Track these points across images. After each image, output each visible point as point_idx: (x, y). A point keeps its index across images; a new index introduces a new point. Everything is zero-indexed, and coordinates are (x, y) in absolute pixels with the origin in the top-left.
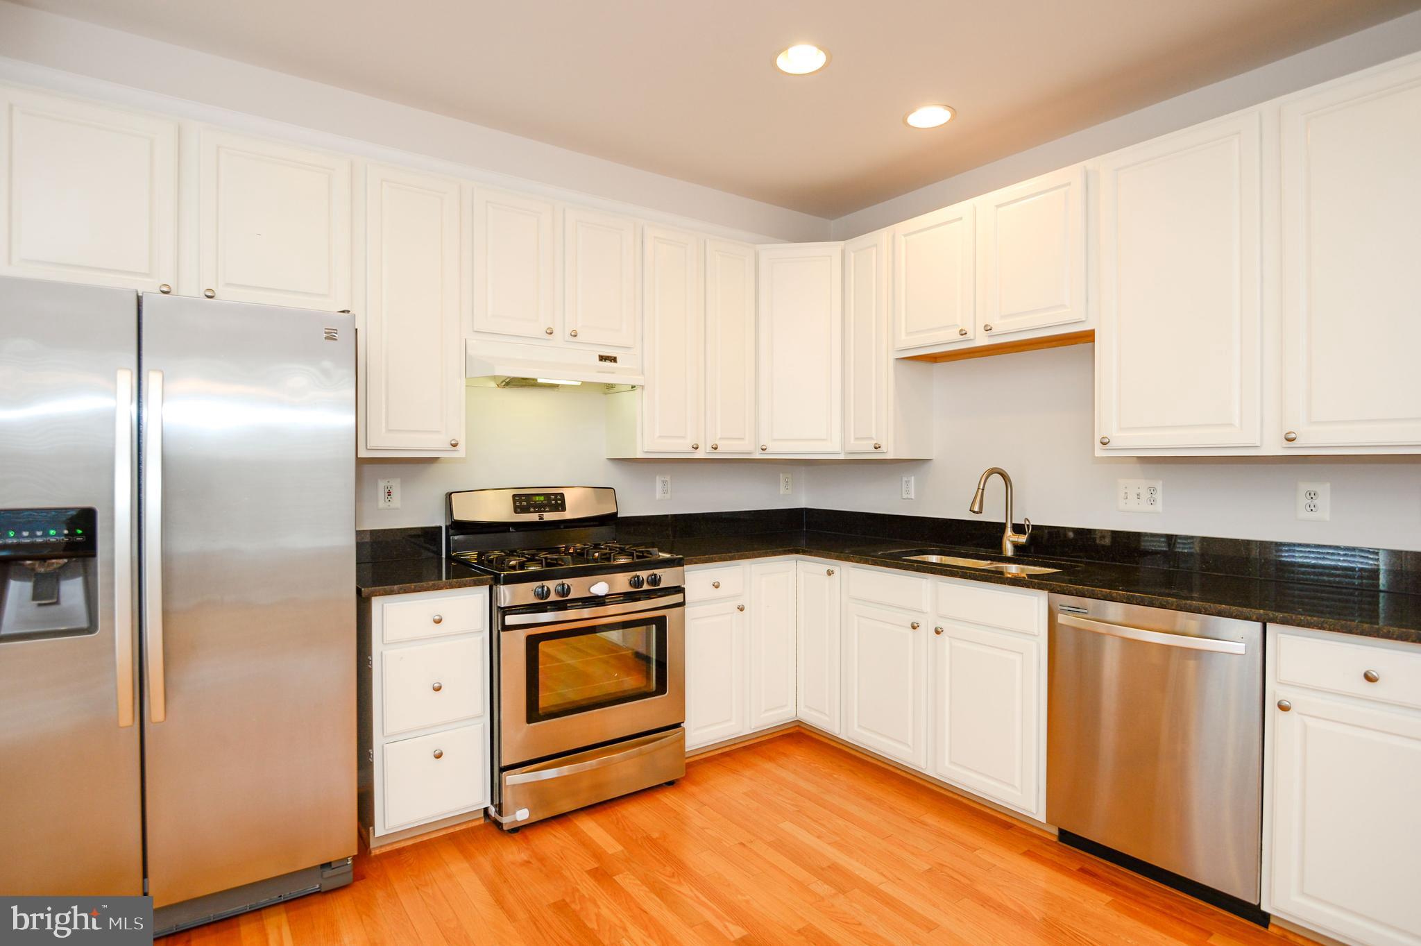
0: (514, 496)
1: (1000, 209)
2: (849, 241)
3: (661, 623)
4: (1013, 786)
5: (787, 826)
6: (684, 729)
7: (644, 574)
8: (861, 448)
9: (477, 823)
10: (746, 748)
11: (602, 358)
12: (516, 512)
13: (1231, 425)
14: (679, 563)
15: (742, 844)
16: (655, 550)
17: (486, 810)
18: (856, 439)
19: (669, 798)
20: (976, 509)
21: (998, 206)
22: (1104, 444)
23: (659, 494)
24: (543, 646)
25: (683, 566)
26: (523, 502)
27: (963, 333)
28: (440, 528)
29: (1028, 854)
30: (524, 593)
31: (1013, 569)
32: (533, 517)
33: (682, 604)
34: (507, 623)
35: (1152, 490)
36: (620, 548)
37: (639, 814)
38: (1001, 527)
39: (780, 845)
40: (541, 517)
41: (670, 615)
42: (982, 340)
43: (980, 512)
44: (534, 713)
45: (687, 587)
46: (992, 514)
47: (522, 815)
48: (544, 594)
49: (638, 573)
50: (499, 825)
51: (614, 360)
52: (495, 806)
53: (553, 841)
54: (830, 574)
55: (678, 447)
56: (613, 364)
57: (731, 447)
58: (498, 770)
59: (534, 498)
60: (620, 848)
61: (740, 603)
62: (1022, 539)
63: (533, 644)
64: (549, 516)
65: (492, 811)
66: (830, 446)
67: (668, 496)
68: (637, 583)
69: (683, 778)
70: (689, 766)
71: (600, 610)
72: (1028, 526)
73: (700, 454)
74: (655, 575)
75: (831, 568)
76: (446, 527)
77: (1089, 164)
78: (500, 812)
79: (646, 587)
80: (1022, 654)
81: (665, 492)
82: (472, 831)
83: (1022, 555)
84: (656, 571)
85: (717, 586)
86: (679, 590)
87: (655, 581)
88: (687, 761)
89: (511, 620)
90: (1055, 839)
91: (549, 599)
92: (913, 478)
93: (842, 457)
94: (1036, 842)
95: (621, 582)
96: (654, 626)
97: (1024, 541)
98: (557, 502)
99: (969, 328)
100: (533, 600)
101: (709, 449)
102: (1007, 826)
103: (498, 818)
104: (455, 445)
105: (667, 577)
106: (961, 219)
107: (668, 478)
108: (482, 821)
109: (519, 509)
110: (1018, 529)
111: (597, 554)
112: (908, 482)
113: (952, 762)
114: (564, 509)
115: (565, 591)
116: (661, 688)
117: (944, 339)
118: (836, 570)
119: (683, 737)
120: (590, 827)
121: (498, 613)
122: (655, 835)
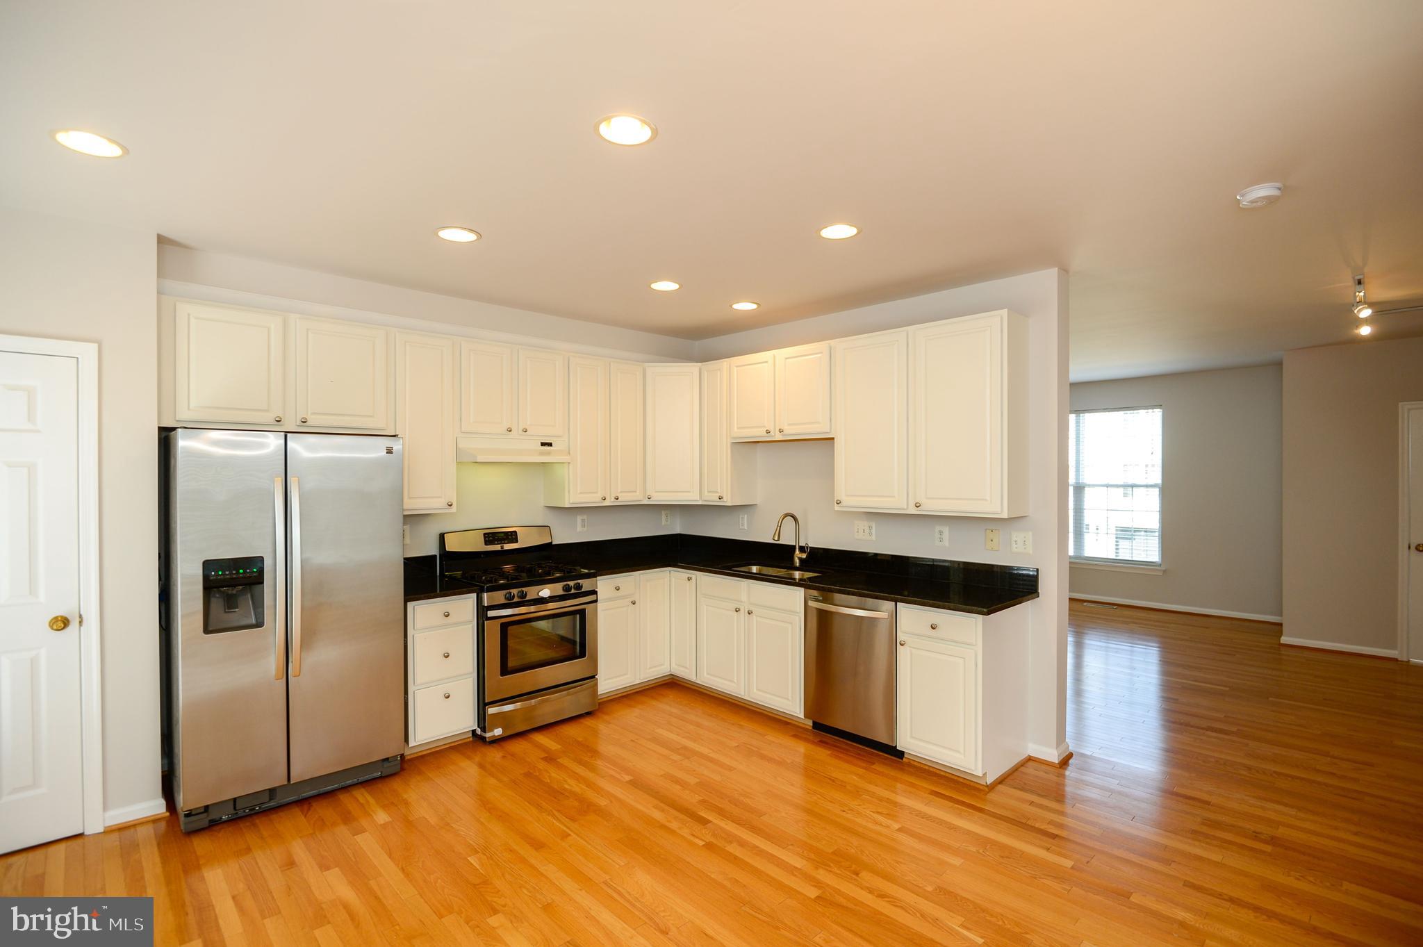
0: (484, 534)
1: (788, 360)
2: (704, 363)
3: (582, 613)
4: (788, 699)
5: (660, 731)
6: (597, 679)
7: (571, 583)
8: (711, 498)
9: (468, 740)
10: (637, 692)
11: (543, 444)
12: (486, 544)
13: (894, 497)
14: (594, 576)
15: (632, 741)
16: (578, 568)
17: (474, 731)
18: (709, 492)
19: (588, 722)
20: (776, 539)
21: (787, 358)
22: (838, 504)
23: (579, 528)
24: (511, 629)
25: (596, 577)
26: (491, 537)
27: (768, 432)
28: (436, 556)
29: (795, 736)
30: (499, 597)
31: (797, 575)
32: (497, 547)
33: (596, 601)
34: (489, 616)
35: (870, 528)
36: (555, 567)
37: (571, 731)
38: (793, 548)
39: (656, 740)
40: (502, 547)
41: (588, 608)
42: (779, 437)
43: (778, 540)
44: (505, 671)
45: (598, 590)
46: (787, 539)
47: (498, 732)
48: (510, 597)
49: (569, 583)
50: (483, 739)
51: (550, 445)
52: (481, 728)
53: (518, 746)
54: (689, 580)
55: (593, 499)
56: (550, 447)
57: (627, 498)
58: (482, 705)
59: (497, 535)
60: (560, 747)
61: (632, 599)
62: (804, 556)
63: (504, 627)
64: (508, 547)
65: (479, 731)
66: (692, 497)
67: (585, 529)
68: (567, 588)
69: (597, 710)
70: (600, 704)
71: (543, 607)
72: (807, 547)
73: (607, 503)
74: (579, 584)
75: (690, 576)
76: (440, 555)
77: (833, 342)
78: (484, 730)
79: (573, 591)
80: (791, 623)
81: (583, 526)
82: (465, 744)
83: (805, 566)
84: (579, 581)
85: (618, 589)
86: (594, 592)
87: (578, 587)
88: (600, 701)
89: (491, 613)
90: (811, 728)
91: (515, 600)
92: (746, 516)
93: (700, 503)
94: (800, 730)
95: (557, 589)
96: (578, 616)
97: (805, 557)
98: (512, 537)
99: (772, 429)
100: (503, 601)
101: (613, 499)
102: (787, 724)
103: (484, 734)
104: (450, 505)
105: (586, 584)
106: (766, 362)
107: (585, 517)
108: (471, 739)
109: (487, 542)
110: (802, 549)
111: (540, 571)
112: (743, 518)
113: (758, 690)
114: (517, 542)
115: (523, 595)
116: (583, 655)
117: (758, 433)
118: (694, 577)
119: (596, 684)
120: (540, 738)
121: (482, 611)
122: (580, 739)
